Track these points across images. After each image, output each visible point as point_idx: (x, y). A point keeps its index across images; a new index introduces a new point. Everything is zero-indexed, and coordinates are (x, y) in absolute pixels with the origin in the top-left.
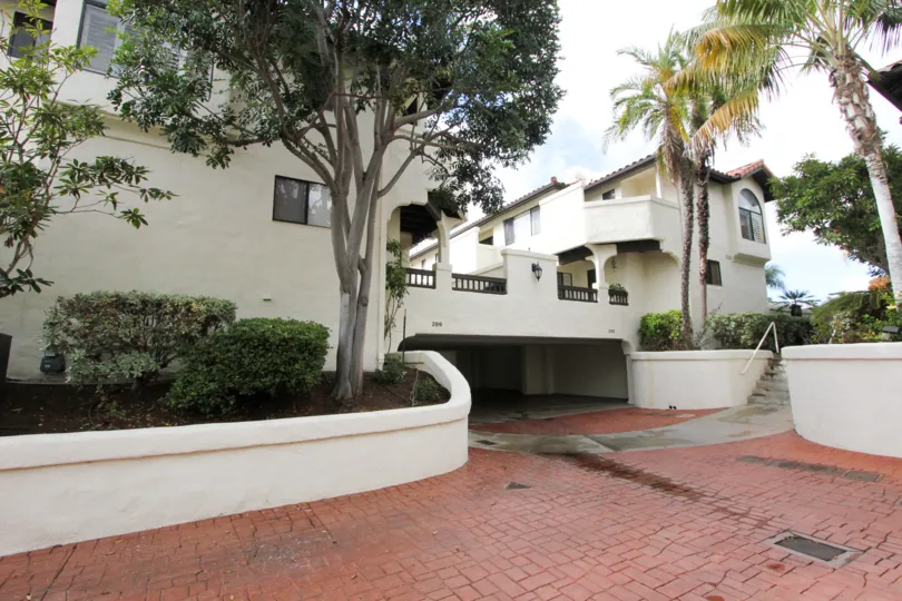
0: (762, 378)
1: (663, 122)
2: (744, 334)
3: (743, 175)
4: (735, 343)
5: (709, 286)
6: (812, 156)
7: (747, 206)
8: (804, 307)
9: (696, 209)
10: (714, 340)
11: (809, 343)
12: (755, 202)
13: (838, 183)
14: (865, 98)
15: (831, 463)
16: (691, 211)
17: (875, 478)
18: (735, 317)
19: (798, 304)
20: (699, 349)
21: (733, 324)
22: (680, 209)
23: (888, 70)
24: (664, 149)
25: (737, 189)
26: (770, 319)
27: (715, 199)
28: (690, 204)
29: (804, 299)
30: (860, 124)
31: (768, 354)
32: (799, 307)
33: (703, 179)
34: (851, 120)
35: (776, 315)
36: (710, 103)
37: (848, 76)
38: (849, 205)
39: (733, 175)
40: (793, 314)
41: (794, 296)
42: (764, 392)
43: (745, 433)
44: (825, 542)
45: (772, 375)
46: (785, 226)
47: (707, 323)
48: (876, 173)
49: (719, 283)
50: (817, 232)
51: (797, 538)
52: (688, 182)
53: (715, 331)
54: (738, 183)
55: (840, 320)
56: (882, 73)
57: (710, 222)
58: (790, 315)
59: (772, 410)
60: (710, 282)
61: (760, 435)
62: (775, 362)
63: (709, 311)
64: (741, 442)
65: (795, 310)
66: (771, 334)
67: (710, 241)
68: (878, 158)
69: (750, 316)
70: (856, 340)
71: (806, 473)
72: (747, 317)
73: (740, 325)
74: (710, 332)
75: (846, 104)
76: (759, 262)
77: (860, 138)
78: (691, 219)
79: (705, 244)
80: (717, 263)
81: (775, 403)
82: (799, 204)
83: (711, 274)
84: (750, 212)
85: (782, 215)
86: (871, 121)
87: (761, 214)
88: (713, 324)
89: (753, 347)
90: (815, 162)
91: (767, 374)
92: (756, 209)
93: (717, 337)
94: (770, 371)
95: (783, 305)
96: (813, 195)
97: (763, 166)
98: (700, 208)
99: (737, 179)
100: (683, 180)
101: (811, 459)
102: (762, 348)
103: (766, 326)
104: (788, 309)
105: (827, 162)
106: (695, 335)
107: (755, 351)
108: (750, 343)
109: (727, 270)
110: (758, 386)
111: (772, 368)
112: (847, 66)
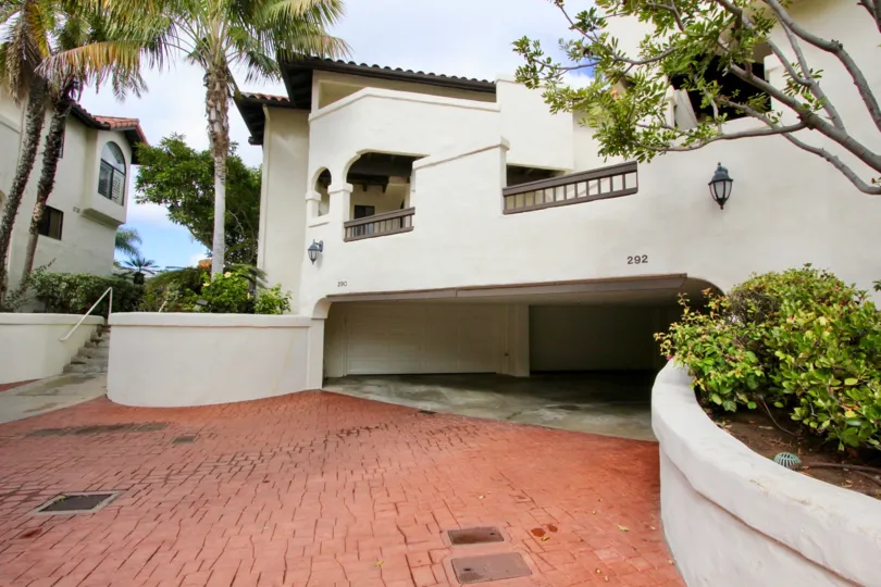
0: (87, 345)
1: (17, 15)
2: (75, 297)
3: (113, 126)
4: (64, 307)
5: (41, 238)
6: (181, 137)
7: (112, 161)
8: (148, 276)
9: (43, 142)
10: (35, 301)
11: (137, 310)
12: (122, 160)
13: (194, 171)
14: (225, 109)
15: (130, 422)
16: (35, 142)
17: (161, 426)
18: (67, 277)
19: (142, 272)
20: (11, 311)
21: (64, 285)
22: (21, 134)
23: (248, 96)
24: (11, 50)
25: (103, 139)
26: (109, 283)
27: (72, 140)
28: (35, 134)
29: (149, 268)
30: (217, 129)
31: (99, 319)
32: (143, 275)
33: (61, 112)
34: (212, 122)
35: (117, 279)
36: (87, 30)
37: (218, 85)
38: (201, 192)
39: (102, 122)
40: (135, 281)
41: (140, 264)
42: (85, 360)
43: (49, 406)
44: (96, 493)
45: (98, 342)
46: (142, 194)
47: (27, 280)
48: (220, 173)
49: (58, 236)
50: (171, 208)
51: (67, 498)
52: (38, 106)
53: (39, 290)
54: (105, 132)
55: (171, 291)
56: (244, 96)
57: (60, 163)
58: (131, 282)
59: (91, 378)
60: (46, 233)
61: (66, 406)
62: (104, 329)
63: (34, 267)
64: (39, 417)
65: (139, 278)
66: (106, 299)
67: (54, 185)
68: (224, 162)
69: (87, 279)
70: (177, 309)
71: (103, 435)
72: (82, 278)
73: (72, 286)
74: (31, 292)
75: (211, 107)
76: (112, 223)
77: (215, 140)
78: (33, 152)
79: (46, 187)
80: (60, 213)
81: (95, 371)
82: (158, 177)
83: (49, 223)
84: (113, 168)
85: (142, 182)
86: (225, 130)
87: (125, 174)
88: (38, 283)
89: (83, 312)
90: (182, 144)
91: (92, 340)
92: (121, 167)
93: (40, 298)
94: (98, 338)
95: (127, 271)
96: (171, 173)
97: (137, 126)
98: (49, 143)
99: (106, 128)
100: (32, 100)
101: (113, 420)
102: (91, 314)
103: (102, 290)
104: (131, 276)
105: (192, 148)
106: (8, 294)
107: (83, 317)
108: (80, 307)
109: (71, 223)
110: (80, 353)
111: (100, 335)
112: (219, 76)
